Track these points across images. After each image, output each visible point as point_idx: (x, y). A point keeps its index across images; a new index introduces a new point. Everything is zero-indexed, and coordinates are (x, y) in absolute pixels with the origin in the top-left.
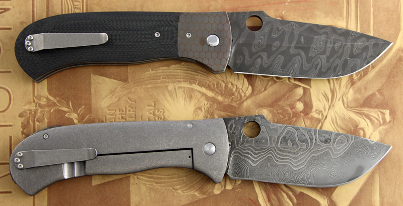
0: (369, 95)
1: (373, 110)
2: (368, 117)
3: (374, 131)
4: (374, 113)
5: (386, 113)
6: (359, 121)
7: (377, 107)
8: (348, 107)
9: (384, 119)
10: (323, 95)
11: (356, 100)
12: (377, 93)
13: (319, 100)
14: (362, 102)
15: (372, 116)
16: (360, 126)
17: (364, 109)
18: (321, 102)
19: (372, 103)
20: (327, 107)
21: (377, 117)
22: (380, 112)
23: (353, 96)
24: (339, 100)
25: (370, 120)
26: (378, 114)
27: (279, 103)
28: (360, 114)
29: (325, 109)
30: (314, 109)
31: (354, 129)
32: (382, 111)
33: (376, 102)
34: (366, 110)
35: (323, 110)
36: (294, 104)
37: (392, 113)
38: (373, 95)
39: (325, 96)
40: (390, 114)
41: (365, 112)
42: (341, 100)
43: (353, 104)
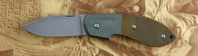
0: (186, 4)
1: (188, 15)
2: (184, 19)
3: (187, 30)
4: (188, 17)
5: (197, 17)
6: (177, 22)
7: (190, 13)
8: (170, 12)
9: (195, 22)
11: (176, 7)
12: (191, 3)
13: (151, 5)
14: (180, 8)
15: (186, 19)
16: (178, 26)
17: (181, 14)
18: (151, 7)
19: (188, 10)
20: (156, 11)
22: (193, 16)
23: (174, 4)
24: (164, 6)
25: (185, 22)
26: (191, 18)
27: (122, 5)
28: (179, 17)
29: (154, 12)
30: (146, 12)
31: (173, 27)
32: (194, 16)
33: (190, 10)
34: (183, 15)
35: (153, 13)
36: (132, 7)
38: (188, 4)
39: (155, 3)
41: (182, 16)
42: (166, 6)
43: (174, 10)
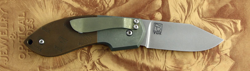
0: (222, 6)
1: (226, 20)
2: (221, 26)
3: (227, 39)
4: (227, 23)
5: (238, 22)
6: (213, 30)
7: (230, 17)
8: (203, 17)
9: (236, 29)
10: (180, 7)
11: (210, 11)
12: (230, 5)
13: (177, 11)
14: (215, 12)
15: (224, 25)
17: (218, 19)
18: (178, 12)
19: (225, 14)
20: (184, 17)
21: (229, 26)
22: (233, 22)
23: (208, 7)
24: (195, 11)
25: (223, 29)
26: (231, 24)
27: (139, 13)
28: (214, 23)
29: (182, 20)
32: (234, 21)
33: (228, 13)
34: (219, 20)
35: (180, 20)
36: (153, 14)
37: (243, 23)
38: (226, 6)
39: (182, 7)
40: (242, 24)
41: (219, 22)
42: (196, 11)
43: (208, 15)
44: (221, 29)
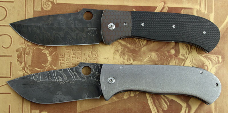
9: (218, 61)
10: (186, 46)
21: (215, 59)
37: (223, 58)
40: (222, 58)
44: (209, 61)
